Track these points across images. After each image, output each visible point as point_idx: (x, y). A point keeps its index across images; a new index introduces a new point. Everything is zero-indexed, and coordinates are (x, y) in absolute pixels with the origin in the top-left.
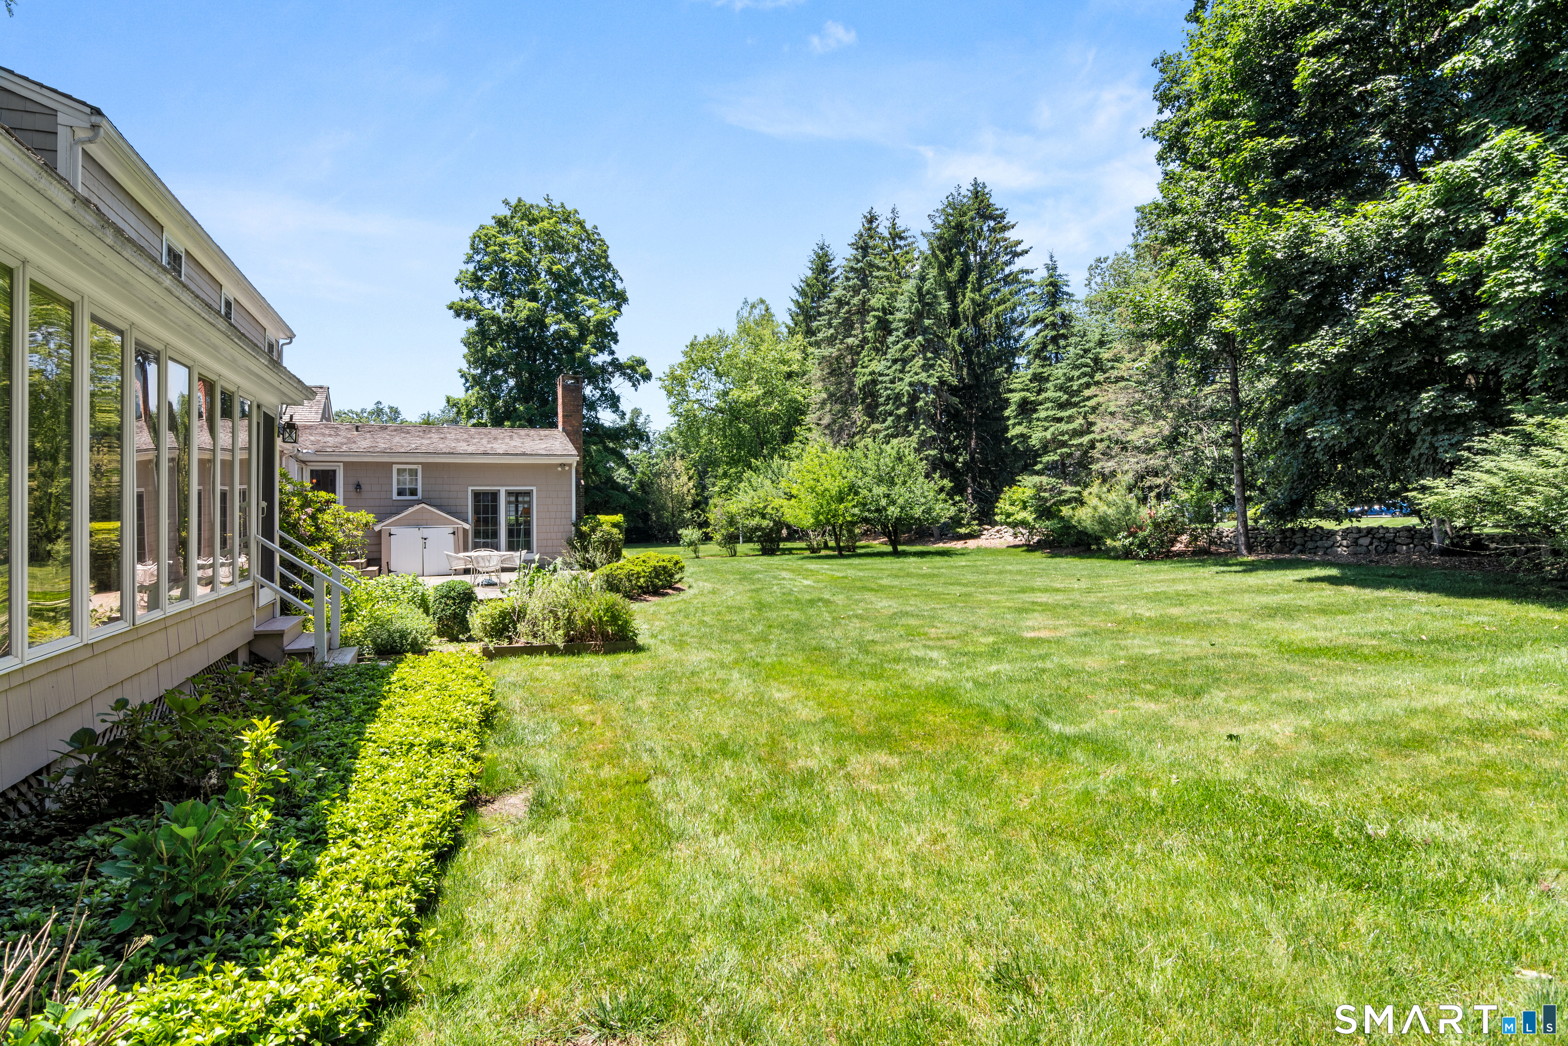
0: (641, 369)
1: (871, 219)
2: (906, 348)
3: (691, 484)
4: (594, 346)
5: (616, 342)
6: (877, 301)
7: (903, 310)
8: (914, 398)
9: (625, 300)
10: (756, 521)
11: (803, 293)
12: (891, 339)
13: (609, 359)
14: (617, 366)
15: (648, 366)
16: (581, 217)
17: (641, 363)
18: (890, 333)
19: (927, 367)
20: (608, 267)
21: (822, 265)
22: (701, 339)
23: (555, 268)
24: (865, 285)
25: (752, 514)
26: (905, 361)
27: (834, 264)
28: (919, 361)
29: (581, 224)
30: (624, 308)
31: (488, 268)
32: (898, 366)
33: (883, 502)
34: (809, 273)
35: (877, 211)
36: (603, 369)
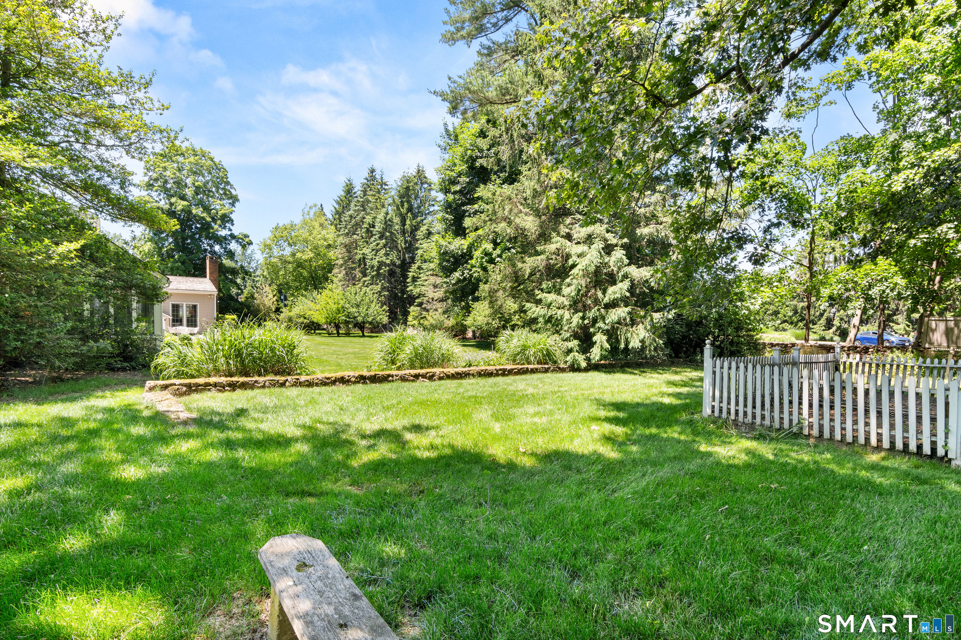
0: (247, 240)
1: (373, 171)
2: (378, 244)
3: (275, 299)
4: (220, 226)
5: (233, 225)
6: (368, 219)
7: (379, 227)
8: (379, 268)
9: (238, 200)
10: (302, 320)
11: (338, 203)
12: (372, 239)
13: (229, 233)
14: (233, 236)
15: (250, 238)
16: (212, 155)
17: (246, 236)
18: (372, 236)
19: (387, 255)
20: (228, 183)
21: (349, 191)
22: (281, 225)
23: (196, 184)
24: (364, 210)
25: (300, 316)
26: (377, 251)
27: (356, 190)
28: (383, 251)
29: (212, 159)
30: (237, 204)
31: (156, 180)
32: (374, 253)
33: (356, 315)
34: (343, 193)
35: (375, 167)
36: (225, 238)
